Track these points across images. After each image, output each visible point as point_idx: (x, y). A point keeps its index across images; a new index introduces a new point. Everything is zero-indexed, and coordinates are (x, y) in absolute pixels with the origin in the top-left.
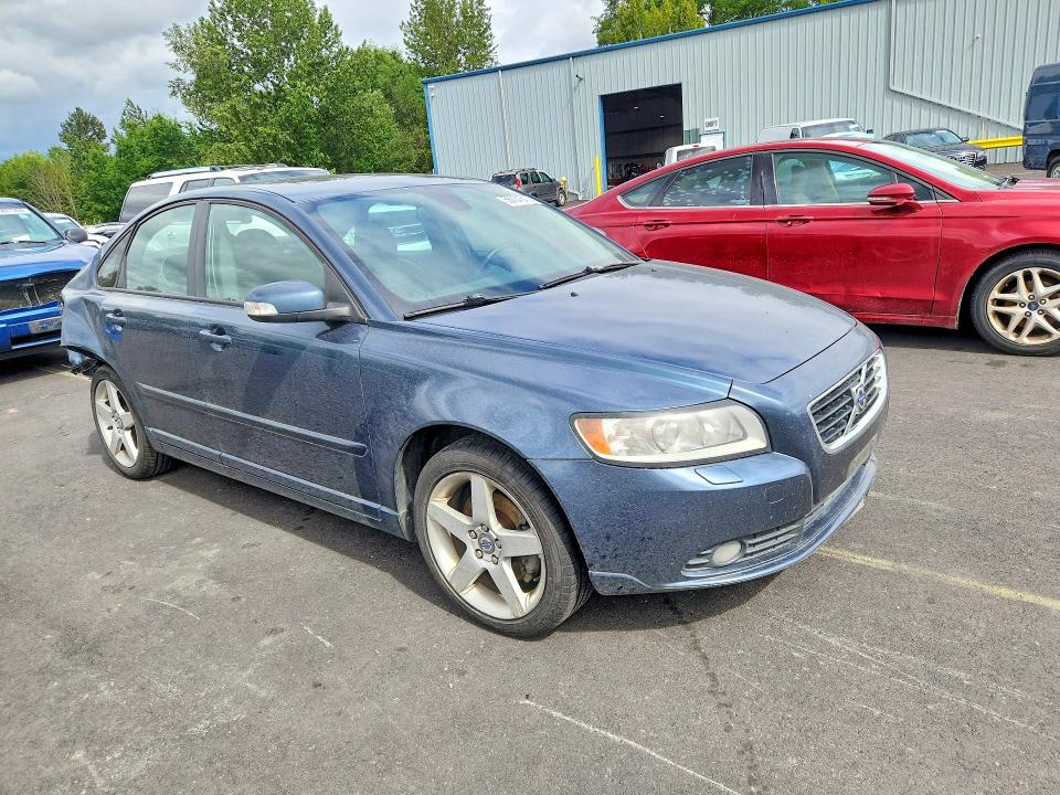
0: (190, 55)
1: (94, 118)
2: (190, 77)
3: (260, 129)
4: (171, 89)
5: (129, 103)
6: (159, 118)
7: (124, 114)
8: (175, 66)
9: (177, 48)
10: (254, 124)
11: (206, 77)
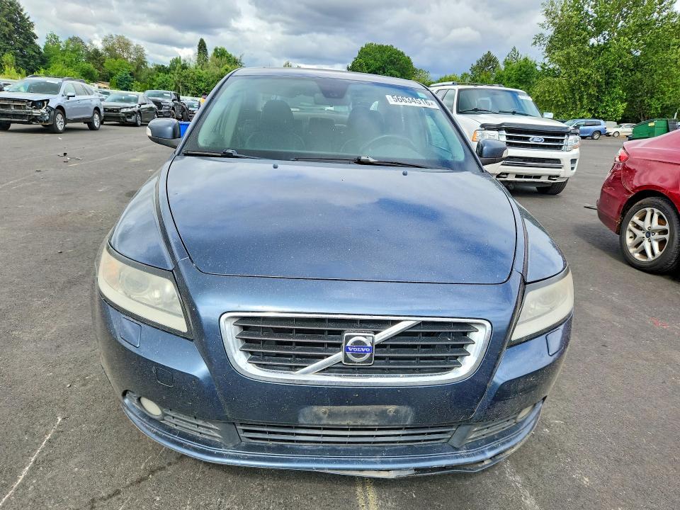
0: (554, 19)
1: (495, 58)
2: (549, 32)
3: (581, 69)
4: (534, 41)
5: (514, 49)
6: (526, 59)
7: (508, 56)
8: (542, 25)
9: (548, 13)
10: (579, 66)
11: (559, 32)
